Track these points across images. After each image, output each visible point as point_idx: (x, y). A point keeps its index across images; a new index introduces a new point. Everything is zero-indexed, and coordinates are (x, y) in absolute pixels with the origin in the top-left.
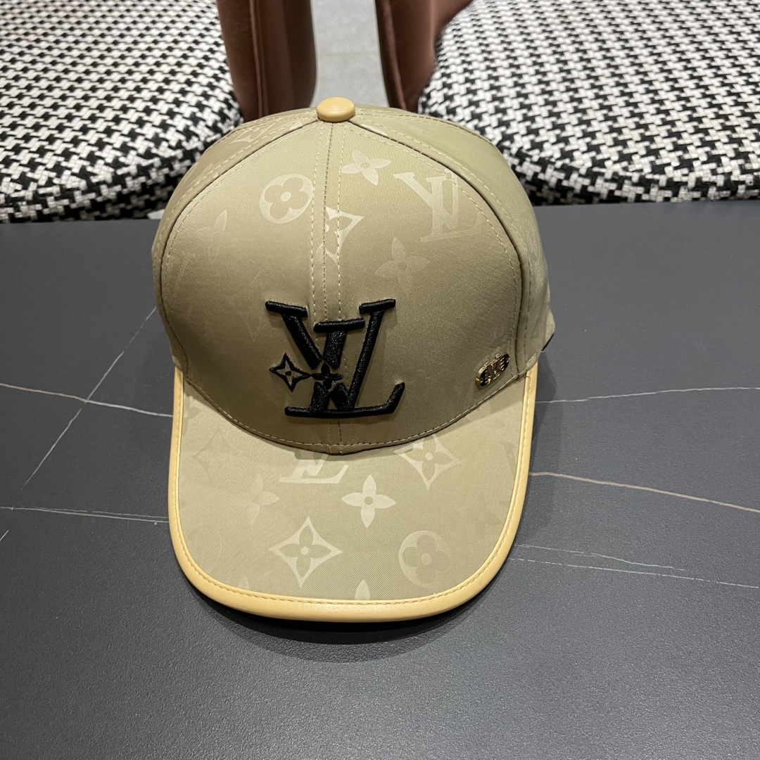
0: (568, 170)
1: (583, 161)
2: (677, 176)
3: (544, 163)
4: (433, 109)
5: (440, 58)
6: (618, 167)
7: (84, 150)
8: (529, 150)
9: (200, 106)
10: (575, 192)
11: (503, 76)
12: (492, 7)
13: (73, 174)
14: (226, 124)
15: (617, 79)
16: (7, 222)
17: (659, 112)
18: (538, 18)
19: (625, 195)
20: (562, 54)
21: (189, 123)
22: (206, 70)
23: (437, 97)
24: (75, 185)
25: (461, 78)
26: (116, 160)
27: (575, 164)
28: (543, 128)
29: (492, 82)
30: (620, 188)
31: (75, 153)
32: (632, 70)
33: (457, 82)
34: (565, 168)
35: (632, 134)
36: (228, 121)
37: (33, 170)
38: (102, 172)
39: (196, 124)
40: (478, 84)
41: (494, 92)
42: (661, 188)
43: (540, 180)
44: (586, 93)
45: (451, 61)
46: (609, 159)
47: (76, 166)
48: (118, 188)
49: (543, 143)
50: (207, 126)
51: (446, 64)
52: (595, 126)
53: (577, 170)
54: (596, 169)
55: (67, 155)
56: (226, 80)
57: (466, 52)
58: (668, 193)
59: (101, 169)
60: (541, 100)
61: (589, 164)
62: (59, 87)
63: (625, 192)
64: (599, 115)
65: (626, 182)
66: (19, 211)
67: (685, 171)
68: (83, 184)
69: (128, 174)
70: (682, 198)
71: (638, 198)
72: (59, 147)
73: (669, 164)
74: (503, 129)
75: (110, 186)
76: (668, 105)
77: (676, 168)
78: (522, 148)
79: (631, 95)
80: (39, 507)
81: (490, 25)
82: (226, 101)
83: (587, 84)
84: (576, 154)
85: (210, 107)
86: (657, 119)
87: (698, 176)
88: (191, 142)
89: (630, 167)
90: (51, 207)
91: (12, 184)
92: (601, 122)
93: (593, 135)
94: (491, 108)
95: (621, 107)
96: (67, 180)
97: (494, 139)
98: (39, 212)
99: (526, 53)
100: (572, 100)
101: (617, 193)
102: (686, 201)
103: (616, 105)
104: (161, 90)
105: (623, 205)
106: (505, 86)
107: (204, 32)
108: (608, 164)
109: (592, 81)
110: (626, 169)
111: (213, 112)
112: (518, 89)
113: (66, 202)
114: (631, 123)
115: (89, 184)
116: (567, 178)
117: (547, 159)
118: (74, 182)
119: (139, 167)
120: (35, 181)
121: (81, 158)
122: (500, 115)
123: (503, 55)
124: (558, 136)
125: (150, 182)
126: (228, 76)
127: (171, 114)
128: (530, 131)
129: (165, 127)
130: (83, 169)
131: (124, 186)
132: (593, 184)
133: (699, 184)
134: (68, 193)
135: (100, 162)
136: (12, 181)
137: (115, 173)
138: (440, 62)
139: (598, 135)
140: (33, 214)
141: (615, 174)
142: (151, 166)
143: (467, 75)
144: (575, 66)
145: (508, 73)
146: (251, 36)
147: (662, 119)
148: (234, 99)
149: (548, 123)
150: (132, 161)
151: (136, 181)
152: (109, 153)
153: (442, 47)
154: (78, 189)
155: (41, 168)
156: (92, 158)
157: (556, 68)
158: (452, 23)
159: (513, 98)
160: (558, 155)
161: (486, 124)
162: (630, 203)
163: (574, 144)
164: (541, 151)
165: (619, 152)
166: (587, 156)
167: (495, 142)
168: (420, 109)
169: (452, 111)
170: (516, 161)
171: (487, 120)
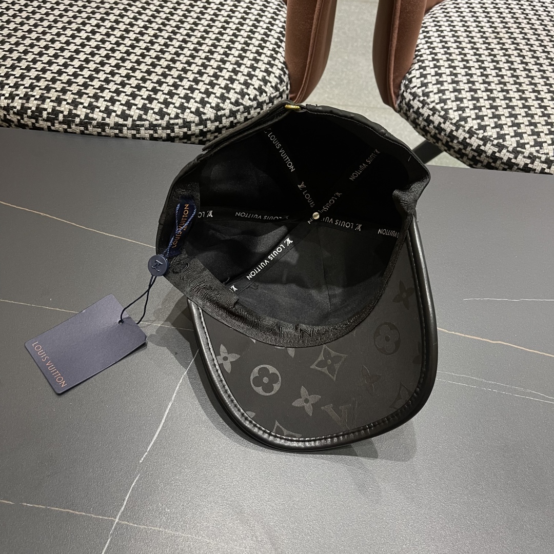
0: (501, 147)
1: (511, 142)
3: (485, 140)
4: (413, 91)
6: (533, 150)
7: (197, 96)
8: (476, 129)
9: (268, 72)
10: (503, 161)
11: (460, 74)
13: (191, 112)
14: (282, 85)
15: (533, 87)
16: (148, 139)
19: (534, 167)
20: (497, 62)
21: (262, 83)
22: (268, 44)
23: (416, 82)
24: (192, 119)
25: (433, 72)
26: (218, 105)
27: (505, 143)
28: (486, 116)
29: (453, 77)
30: (532, 163)
31: (192, 98)
32: (542, 81)
33: (430, 74)
34: (499, 145)
35: (543, 129)
37: (167, 107)
38: (209, 113)
39: (266, 84)
40: (444, 78)
41: (454, 85)
43: (482, 150)
44: (514, 94)
45: (425, 57)
46: (528, 143)
47: (193, 107)
48: (217, 124)
49: (486, 126)
50: (272, 86)
51: (422, 58)
52: (520, 119)
53: (507, 147)
54: (519, 149)
55: (187, 98)
56: (281, 53)
57: (435, 51)
59: (208, 110)
60: (485, 95)
61: (515, 145)
62: (173, 45)
64: (523, 112)
65: (537, 160)
66: (156, 133)
68: (197, 119)
69: (224, 115)
71: (542, 171)
74: (460, 112)
75: (212, 122)
78: (472, 127)
79: (542, 100)
82: (282, 69)
83: (514, 88)
84: (507, 137)
85: (274, 73)
88: (262, 96)
89: (541, 150)
90: (176, 132)
92: (523, 117)
93: (518, 125)
94: (452, 96)
95: (536, 108)
96: (188, 116)
97: (454, 118)
98: (168, 135)
99: (474, 58)
100: (505, 98)
101: (530, 166)
103: (533, 106)
104: (241, 57)
105: (531, 174)
106: (461, 81)
108: (527, 146)
109: (517, 86)
110: (538, 151)
111: (275, 77)
112: (470, 85)
113: (185, 130)
114: (543, 120)
115: (201, 119)
116: (500, 152)
117: (488, 137)
118: (192, 117)
119: (231, 110)
120: (169, 114)
121: (196, 102)
122: (458, 103)
123: (459, 58)
124: (496, 123)
125: (235, 121)
127: (250, 76)
129: (247, 84)
130: (198, 109)
131: (221, 123)
132: (516, 158)
134: (187, 124)
135: (208, 106)
136: (154, 113)
137: (217, 114)
138: (417, 56)
139: (522, 126)
140: (164, 135)
141: (531, 153)
142: (238, 110)
143: (436, 69)
144: (506, 73)
145: (463, 72)
148: (287, 68)
149: (489, 113)
150: (227, 106)
151: (228, 120)
152: (213, 100)
154: (193, 122)
155: (171, 106)
156: (203, 103)
157: (494, 73)
158: (421, 25)
159: (467, 91)
160: (495, 136)
161: (449, 107)
162: (536, 173)
163: (506, 130)
164: (484, 132)
165: (535, 140)
166: (514, 139)
167: (454, 121)
168: (403, 88)
169: (426, 94)
170: (467, 136)
171: (450, 104)
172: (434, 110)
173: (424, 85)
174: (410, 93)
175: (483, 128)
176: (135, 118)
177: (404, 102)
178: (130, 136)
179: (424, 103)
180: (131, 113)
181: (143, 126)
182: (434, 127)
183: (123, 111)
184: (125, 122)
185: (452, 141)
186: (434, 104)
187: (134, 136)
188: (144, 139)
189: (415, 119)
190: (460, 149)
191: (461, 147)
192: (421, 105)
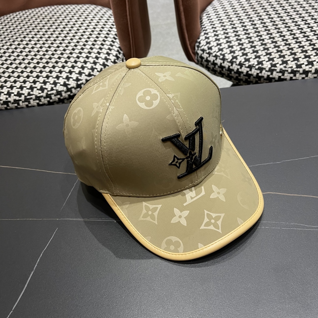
0: (261, 69)
1: (267, 65)
2: (307, 68)
3: (250, 67)
4: (202, 48)
5: (203, 27)
6: (282, 67)
7: (64, 75)
8: (244, 62)
9: (108, 54)
10: (264, 78)
11: (230, 32)
12: (221, 4)
13: (61, 85)
15: (277, 30)
16: (36, 106)
17: (297, 42)
18: (241, 7)
20: (253, 21)
21: (105, 61)
22: (109, 39)
23: (203, 43)
24: (62, 89)
25: (213, 35)
26: (77, 78)
27: (263, 67)
28: (249, 52)
29: (226, 35)
30: (283, 75)
31: (61, 77)
32: (283, 26)
33: (211, 36)
34: (260, 68)
35: (286, 53)
36: (119, 59)
37: (45, 85)
39: (107, 61)
40: (220, 36)
41: (227, 39)
42: (301, 74)
43: (250, 74)
44: (265, 37)
45: (207, 28)
46: (278, 63)
47: (62, 82)
49: (249, 59)
50: (112, 62)
51: (206, 29)
52: (271, 50)
53: (265, 69)
54: (273, 68)
55: (58, 77)
56: (117, 42)
57: (213, 23)
58: (304, 76)
59: (72, 82)
60: (247, 41)
61: (270, 66)
62: (51, 50)
63: (286, 76)
64: (272, 46)
65: (286, 72)
66: (41, 101)
67: (310, 66)
68: (65, 89)
69: (82, 83)
70: (310, 77)
71: (291, 79)
72: (54, 74)
73: (303, 64)
74: (232, 54)
75: (75, 89)
76: (300, 39)
77: (306, 65)
78: (241, 61)
79: (284, 36)
80: (68, 218)
81: (222, 11)
82: (118, 51)
83: (265, 33)
84: (264, 62)
85: (112, 54)
86: (296, 46)
87: (316, 68)
89: (287, 66)
90: (53, 99)
91: (37, 91)
92: (273, 48)
93: (270, 54)
94: (226, 46)
95: (281, 42)
96: (59, 88)
97: (229, 58)
98: (49, 101)
99: (238, 22)
100: (260, 40)
101: (282, 77)
102: (311, 78)
103: (279, 41)
104: (91, 49)
105: (285, 82)
106: (231, 36)
107: (105, 23)
108: (278, 65)
109: (267, 32)
110: (285, 67)
111: (113, 56)
112: (237, 37)
113: (59, 96)
114: (286, 48)
115: (67, 88)
116: (261, 72)
117: (252, 65)
118: (62, 88)
119: (86, 80)
120: (46, 89)
121: (63, 78)
122: (230, 49)
123: (229, 24)
124: (255, 55)
126: (117, 41)
127: (97, 58)
128: (244, 54)
129: (95, 63)
130: (65, 83)
132: (272, 74)
133: (317, 71)
134: (59, 93)
135: (71, 79)
136: (38, 89)
137: (77, 83)
138: (203, 28)
139: (272, 54)
140: (46, 102)
141: (281, 69)
143: (215, 33)
144: (259, 26)
145: (232, 31)
146: (128, 24)
147: (298, 45)
148: (121, 50)
149: (251, 51)
150: (84, 78)
152: (74, 76)
153: (202, 22)
154: (63, 91)
155: (48, 83)
156: (68, 78)
157: (251, 27)
158: (205, 11)
159: (235, 41)
160: (256, 63)
161: (225, 52)
162: (288, 81)
163: (263, 58)
164: (249, 62)
165: (282, 60)
166: (268, 63)
167: (229, 60)
168: (196, 48)
169: (210, 48)
170: (239, 67)
171: (225, 51)
172: (216, 56)
173: (208, 43)
174: (201, 50)
175: (248, 60)
176: (26, 95)
177: (199, 57)
178: (25, 106)
179: (209, 54)
180: (23, 92)
181: (31, 98)
182: (218, 67)
183: (18, 92)
184: (20, 98)
185: (231, 73)
186: (215, 53)
187: (27, 106)
188: (34, 106)
189: (207, 65)
190: (237, 77)
191: (237, 75)
192: (208, 55)
